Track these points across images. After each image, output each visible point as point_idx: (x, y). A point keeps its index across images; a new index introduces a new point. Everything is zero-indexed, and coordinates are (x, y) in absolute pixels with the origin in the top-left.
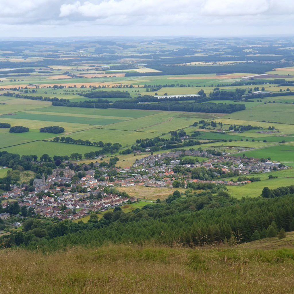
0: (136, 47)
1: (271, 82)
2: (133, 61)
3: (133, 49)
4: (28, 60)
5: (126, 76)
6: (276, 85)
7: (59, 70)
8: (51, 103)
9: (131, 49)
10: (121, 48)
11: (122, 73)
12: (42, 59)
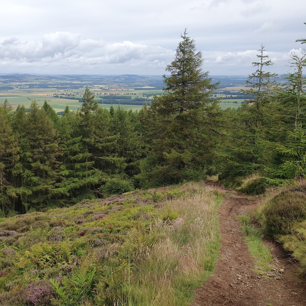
0: (149, 78)
1: (221, 93)
2: (143, 84)
3: (147, 79)
4: (83, 83)
5: (135, 90)
6: (224, 94)
7: (98, 87)
8: (78, 101)
9: (146, 79)
10: (140, 78)
11: (134, 88)
12: (92, 82)
